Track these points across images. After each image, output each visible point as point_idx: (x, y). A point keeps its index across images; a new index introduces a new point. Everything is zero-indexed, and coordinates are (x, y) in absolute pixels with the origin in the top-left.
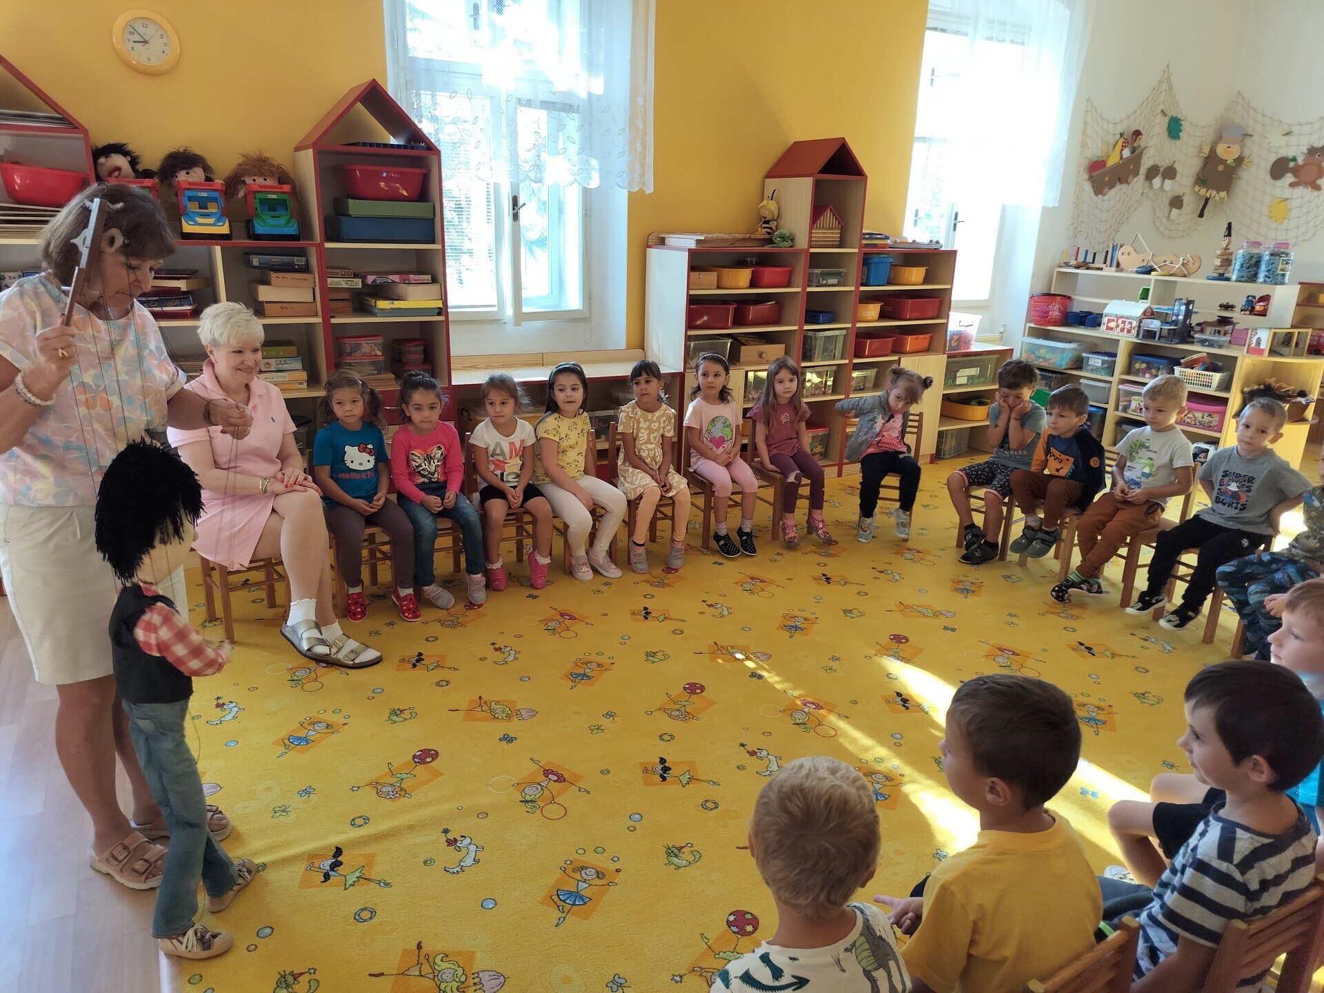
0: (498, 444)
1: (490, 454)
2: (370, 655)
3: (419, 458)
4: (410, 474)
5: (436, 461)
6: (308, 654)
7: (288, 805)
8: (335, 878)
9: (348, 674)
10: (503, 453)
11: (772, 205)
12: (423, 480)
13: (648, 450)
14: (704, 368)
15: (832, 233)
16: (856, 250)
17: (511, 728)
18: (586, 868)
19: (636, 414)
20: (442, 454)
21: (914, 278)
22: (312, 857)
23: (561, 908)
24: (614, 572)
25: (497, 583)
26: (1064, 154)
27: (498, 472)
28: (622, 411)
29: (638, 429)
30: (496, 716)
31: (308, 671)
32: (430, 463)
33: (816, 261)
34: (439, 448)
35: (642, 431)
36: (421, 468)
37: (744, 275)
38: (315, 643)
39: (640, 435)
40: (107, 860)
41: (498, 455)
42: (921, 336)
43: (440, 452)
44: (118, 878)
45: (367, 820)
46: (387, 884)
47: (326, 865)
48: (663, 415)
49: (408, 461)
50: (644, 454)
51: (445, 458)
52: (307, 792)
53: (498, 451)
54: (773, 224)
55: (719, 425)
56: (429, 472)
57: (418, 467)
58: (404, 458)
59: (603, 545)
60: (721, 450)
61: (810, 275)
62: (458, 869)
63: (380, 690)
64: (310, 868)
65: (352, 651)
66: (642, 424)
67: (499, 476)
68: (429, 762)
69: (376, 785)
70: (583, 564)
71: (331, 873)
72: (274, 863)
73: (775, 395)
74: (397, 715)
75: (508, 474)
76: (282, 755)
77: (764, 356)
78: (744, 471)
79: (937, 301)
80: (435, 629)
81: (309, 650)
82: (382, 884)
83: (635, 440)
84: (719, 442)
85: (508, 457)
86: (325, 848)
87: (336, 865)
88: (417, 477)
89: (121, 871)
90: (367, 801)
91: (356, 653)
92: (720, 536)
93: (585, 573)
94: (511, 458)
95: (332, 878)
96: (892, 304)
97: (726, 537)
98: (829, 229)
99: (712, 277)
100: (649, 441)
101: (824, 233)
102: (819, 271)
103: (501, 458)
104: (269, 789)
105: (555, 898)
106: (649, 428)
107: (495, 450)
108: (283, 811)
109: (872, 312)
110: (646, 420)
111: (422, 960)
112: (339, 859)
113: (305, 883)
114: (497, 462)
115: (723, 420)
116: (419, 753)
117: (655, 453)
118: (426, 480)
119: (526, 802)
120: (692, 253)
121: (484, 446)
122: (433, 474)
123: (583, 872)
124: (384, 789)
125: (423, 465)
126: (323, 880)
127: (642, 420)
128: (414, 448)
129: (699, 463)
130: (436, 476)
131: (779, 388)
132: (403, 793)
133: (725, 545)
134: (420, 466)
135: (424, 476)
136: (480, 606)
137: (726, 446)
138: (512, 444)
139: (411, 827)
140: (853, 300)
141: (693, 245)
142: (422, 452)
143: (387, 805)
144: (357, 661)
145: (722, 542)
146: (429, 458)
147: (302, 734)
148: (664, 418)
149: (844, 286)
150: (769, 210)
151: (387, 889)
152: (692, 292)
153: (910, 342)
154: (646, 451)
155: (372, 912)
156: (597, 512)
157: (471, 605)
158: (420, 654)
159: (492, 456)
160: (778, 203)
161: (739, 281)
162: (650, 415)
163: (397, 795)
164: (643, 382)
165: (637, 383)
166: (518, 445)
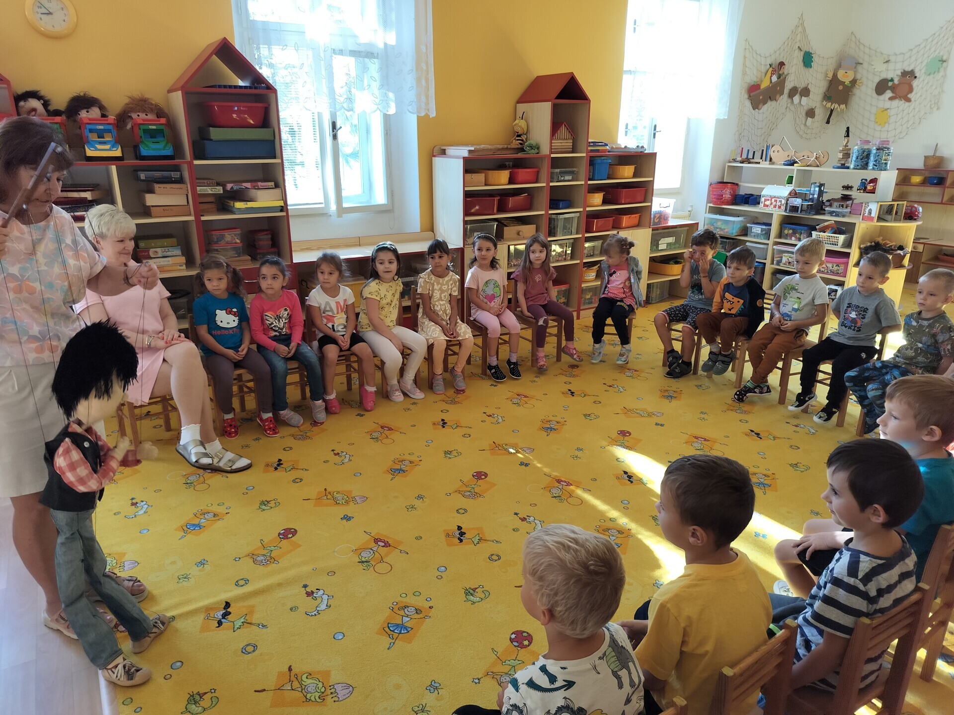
0: (327, 303)
1: (322, 312)
2: (243, 462)
3: (271, 318)
4: (264, 330)
5: (284, 320)
6: (196, 464)
7: (188, 574)
8: (226, 624)
9: (227, 477)
10: (331, 310)
11: (523, 123)
12: (275, 333)
13: (441, 305)
14: (479, 245)
15: (567, 143)
16: (584, 155)
17: (349, 510)
18: (408, 607)
19: (431, 279)
20: (288, 314)
21: (626, 173)
22: (208, 609)
23: (391, 636)
24: (419, 395)
25: (334, 409)
26: (730, 80)
27: (330, 325)
28: (420, 277)
29: (433, 290)
30: (338, 502)
31: (198, 476)
32: (279, 321)
33: (556, 163)
34: (286, 310)
35: (436, 291)
36: (273, 325)
37: (504, 175)
38: (201, 456)
39: (434, 294)
40: (57, 620)
41: (328, 311)
42: (633, 216)
43: (286, 313)
44: (66, 632)
45: (247, 581)
46: (264, 626)
47: (219, 615)
48: (450, 280)
49: (263, 320)
50: (437, 308)
51: (290, 317)
52: (202, 563)
53: (328, 309)
54: (524, 138)
55: (491, 286)
56: (279, 328)
57: (270, 324)
58: (259, 318)
59: (410, 376)
60: (493, 304)
61: (552, 173)
62: (315, 613)
63: (251, 488)
64: (207, 618)
65: (230, 460)
66: (436, 287)
67: (331, 327)
68: (290, 538)
69: (252, 556)
70: (396, 390)
71: (223, 620)
72: (181, 615)
73: (530, 262)
74: (265, 505)
75: (338, 326)
76: (182, 538)
77: (521, 233)
78: (510, 318)
79: (644, 190)
80: (291, 441)
81: (196, 462)
82: (260, 626)
83: (430, 298)
84: (492, 298)
85: (336, 312)
86: (218, 603)
87: (226, 615)
88: (271, 332)
89: (68, 627)
90: (247, 568)
91: (233, 462)
92: (492, 366)
93: (398, 397)
94: (338, 313)
95: (224, 624)
96: (611, 193)
97: (496, 367)
98: (562, 139)
99: (481, 177)
100: (441, 299)
101: (561, 143)
102: (558, 170)
103: (330, 314)
104: (174, 563)
105: (387, 629)
106: (440, 289)
107: (325, 308)
108: (185, 578)
109: (597, 199)
110: (438, 283)
111: (293, 678)
112: (228, 610)
113: (204, 629)
114: (329, 317)
115: (493, 282)
116: (283, 531)
117: (445, 307)
118: (277, 334)
119: (363, 562)
120: (465, 160)
121: (317, 305)
122: (282, 329)
123: (406, 610)
124: (259, 559)
125: (274, 323)
126: (218, 625)
127: (435, 283)
128: (267, 311)
129: (477, 313)
130: (284, 330)
131: (532, 256)
132: (273, 560)
133: (495, 372)
134: (272, 323)
135: (275, 331)
136: (322, 423)
137: (496, 301)
138: (338, 303)
139: (280, 585)
140: (583, 190)
141: (466, 154)
142: (273, 314)
143: (261, 569)
144: (234, 467)
145: (493, 371)
146: (279, 318)
147: (196, 521)
148: (452, 282)
149: (577, 181)
150: (520, 127)
151: (265, 630)
152: (467, 189)
153: (625, 220)
154: (439, 306)
155: (254, 647)
156: (406, 352)
157: (315, 423)
158: (280, 460)
159: (324, 313)
160: (526, 121)
161: (501, 180)
162: (441, 280)
163: (268, 562)
164: (437, 257)
165: (432, 258)
166: (342, 304)
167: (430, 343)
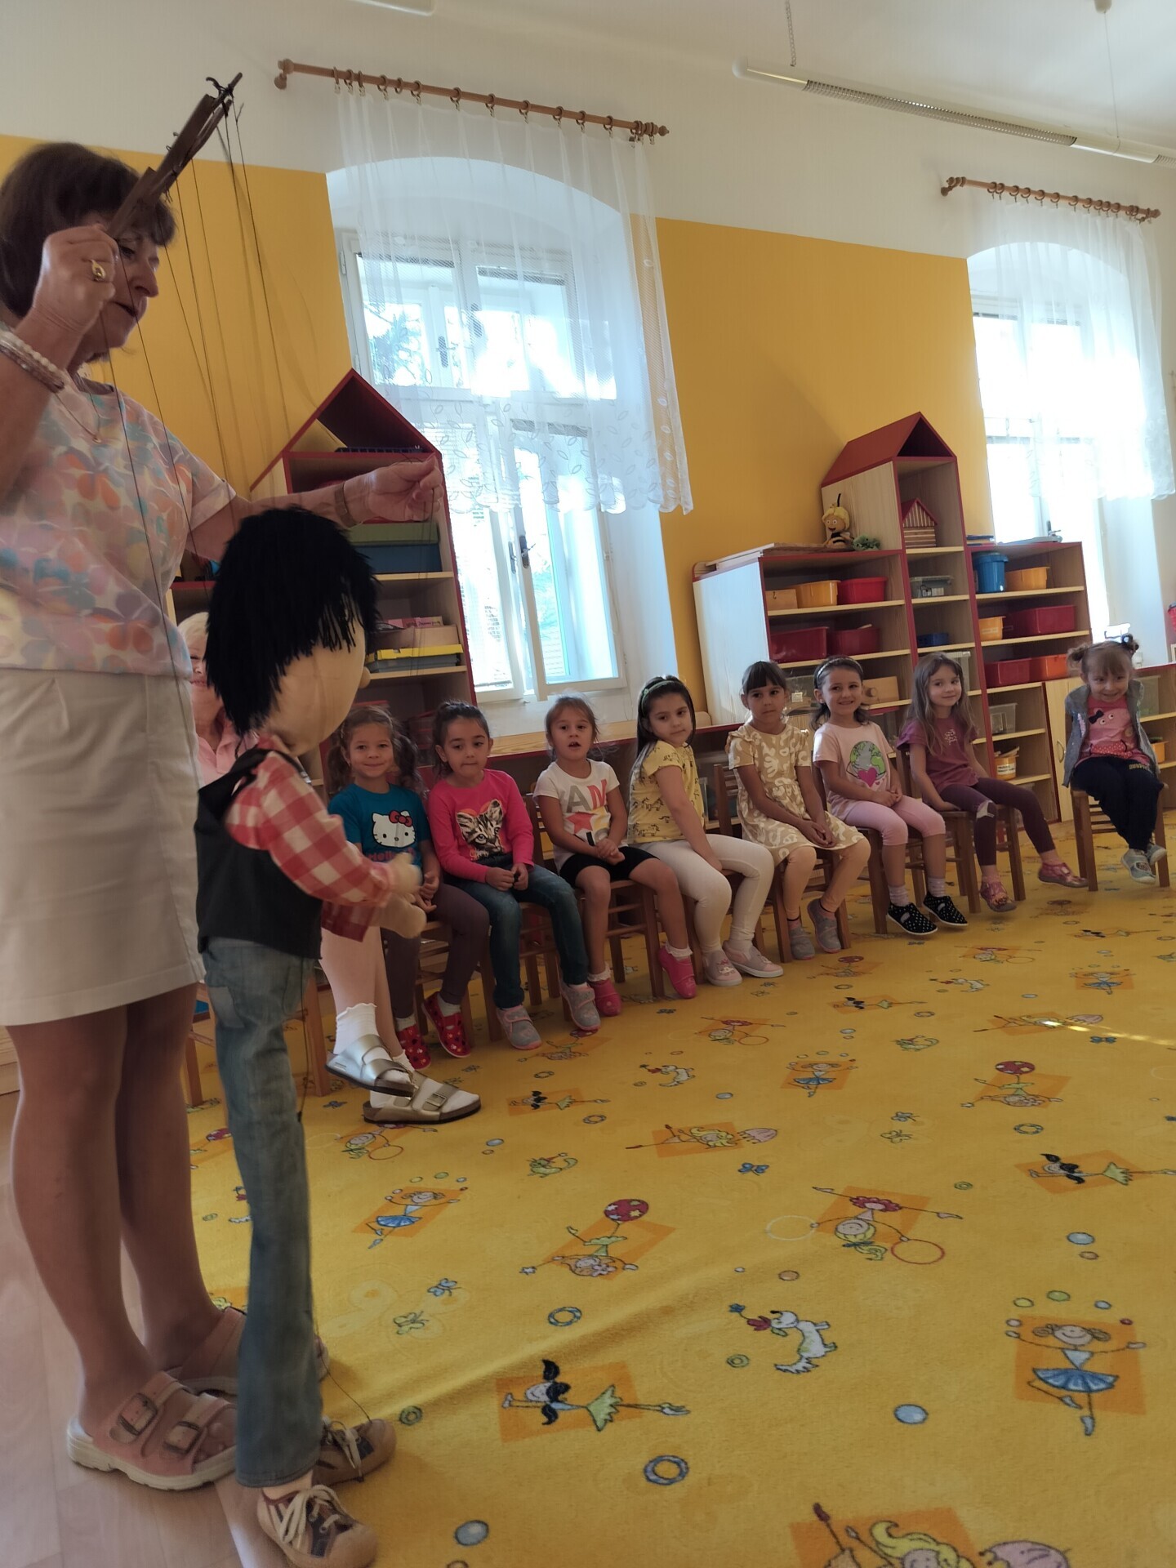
0: (574, 789)
1: (565, 808)
2: (461, 1099)
3: (470, 820)
4: (459, 847)
5: (494, 823)
6: (380, 1084)
7: (418, 1312)
8: (568, 1413)
9: (435, 1131)
10: (583, 801)
11: (841, 512)
12: (480, 853)
13: (784, 786)
15: (926, 533)
16: (961, 549)
17: (750, 1153)
18: (1059, 1327)
19: (754, 738)
20: (501, 813)
21: (1035, 583)
22: (504, 1384)
23: (1068, 1400)
24: (773, 970)
25: (609, 1004)
27: (583, 833)
28: (733, 737)
29: (762, 758)
30: (710, 1143)
31: (370, 1136)
32: (486, 826)
33: (918, 566)
34: (496, 805)
35: (767, 759)
36: (475, 835)
37: (830, 588)
39: (767, 765)
41: (577, 804)
42: (1060, 656)
43: (498, 809)
45: (576, 1314)
46: (677, 1410)
47: (540, 1391)
48: (792, 737)
49: (455, 826)
50: (778, 793)
51: (505, 821)
52: (444, 1287)
53: (577, 799)
54: (847, 536)
55: (866, 754)
56: (488, 840)
57: (470, 834)
58: (448, 823)
59: (747, 930)
60: (875, 787)
61: (912, 584)
62: (803, 1363)
63: (497, 1141)
64: (509, 1403)
65: (435, 1096)
66: (766, 750)
67: (586, 837)
68: (636, 1217)
69: (561, 1259)
70: (723, 963)
71: (554, 1406)
72: (437, 1404)
74: (544, 1166)
75: (598, 834)
76: (375, 1243)
77: (873, 692)
79: (1073, 608)
80: (544, 1065)
82: (667, 1410)
83: (759, 773)
84: (871, 776)
85: (591, 806)
86: (523, 1365)
87: (557, 1391)
88: (472, 851)
90: (560, 1287)
91: (442, 1097)
92: (902, 908)
93: (729, 974)
94: (595, 807)
95: (561, 1415)
96: (1017, 614)
98: (921, 527)
99: (790, 595)
100: (780, 774)
101: (916, 534)
102: (920, 579)
103: (582, 809)
104: (373, 1294)
105: (1038, 1383)
106: (778, 755)
107: (571, 798)
108: (413, 1321)
109: (993, 631)
110: (770, 746)
111: (845, 1540)
112: (559, 1380)
113: (511, 1431)
114: (579, 818)
115: (868, 747)
116: (613, 1207)
117: (793, 791)
118: (485, 853)
119: (855, 1245)
120: (760, 559)
121: (555, 796)
122: (492, 841)
123: (1058, 1333)
124: (581, 1264)
125: (477, 830)
126: (545, 1419)
127: (764, 744)
128: (462, 807)
129: (848, 809)
130: (497, 844)
132: (619, 1264)
133: (911, 919)
134: (474, 831)
135: (479, 847)
136: (594, 1031)
137: (881, 781)
138: (592, 788)
139: (667, 1311)
140: (970, 613)
141: (759, 555)
142: (474, 812)
143: (599, 1287)
144: (447, 1109)
145: (906, 916)
146: (484, 820)
147: (398, 1211)
149: (953, 595)
150: (838, 518)
151: (683, 1419)
152: (771, 613)
153: (1049, 663)
154: (782, 788)
155: (678, 1464)
157: (580, 1031)
158: (536, 1093)
159: (569, 810)
160: (846, 508)
161: (825, 598)
162: (774, 738)
163: (610, 1269)
164: (767, 695)
165: (756, 695)
166: (600, 788)
167: (782, 858)
